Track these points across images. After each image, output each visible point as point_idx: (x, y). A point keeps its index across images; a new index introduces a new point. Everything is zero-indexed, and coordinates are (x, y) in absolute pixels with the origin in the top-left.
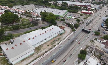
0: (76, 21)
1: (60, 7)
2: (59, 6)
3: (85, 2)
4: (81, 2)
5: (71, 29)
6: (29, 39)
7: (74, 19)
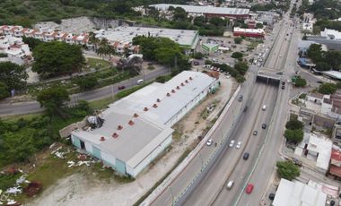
0: (233, 57)
1: (171, 23)
2: (166, 20)
3: (232, 7)
4: (218, 6)
5: (232, 78)
6: (146, 109)
7: (225, 52)
